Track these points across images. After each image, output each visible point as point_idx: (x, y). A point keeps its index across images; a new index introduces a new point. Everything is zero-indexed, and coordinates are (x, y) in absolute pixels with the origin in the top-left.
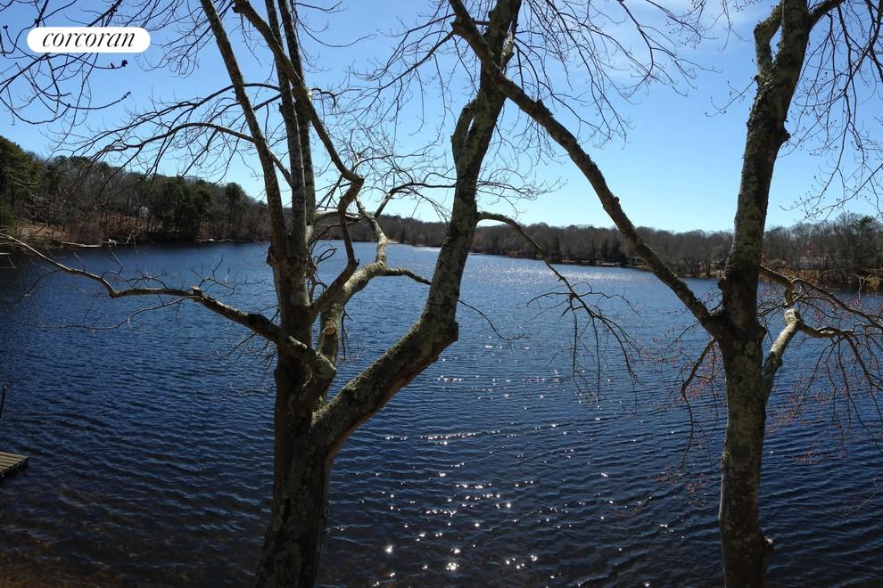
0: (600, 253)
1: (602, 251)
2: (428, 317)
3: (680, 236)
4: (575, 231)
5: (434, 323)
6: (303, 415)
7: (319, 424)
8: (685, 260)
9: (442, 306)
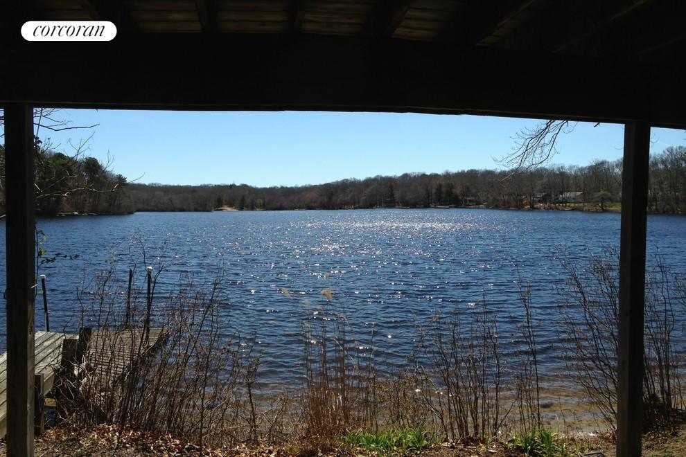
0: (434, 197)
1: (436, 195)
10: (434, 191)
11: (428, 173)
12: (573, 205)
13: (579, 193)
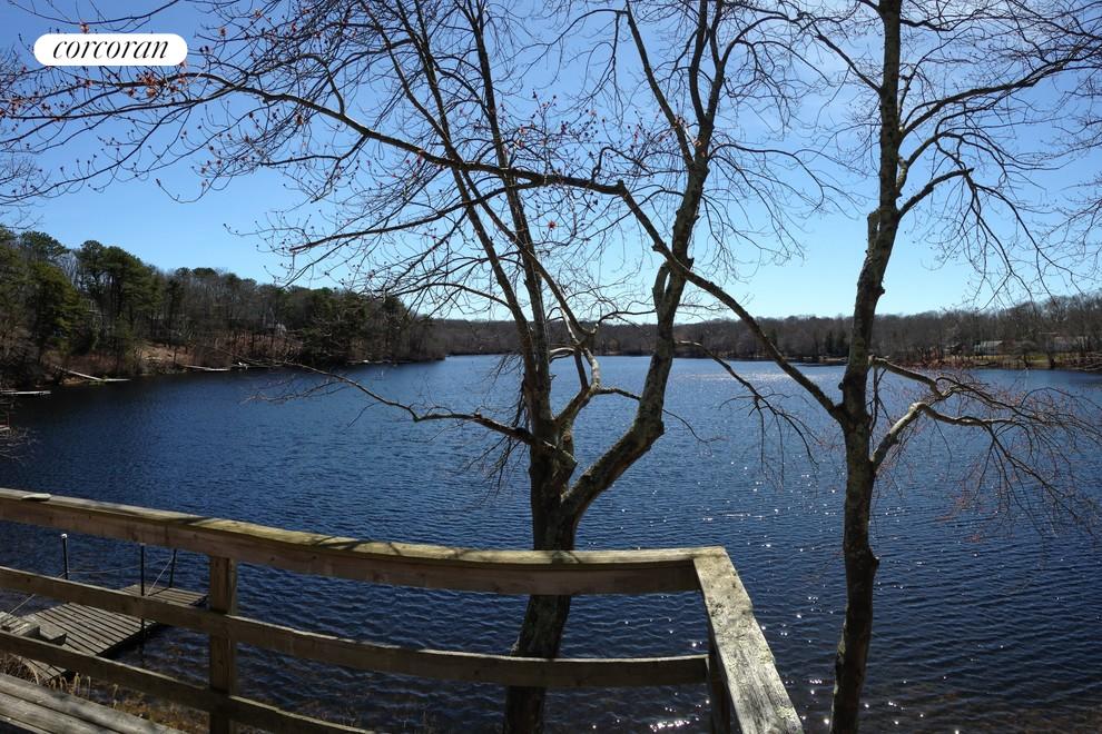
0: (823, 347)
1: (826, 343)
2: (640, 421)
3: (908, 319)
4: (795, 323)
5: (646, 423)
6: (552, 495)
7: (567, 501)
8: (915, 346)
9: (651, 412)
10: (824, 340)
11: (819, 316)
12: (990, 357)
13: (997, 343)
